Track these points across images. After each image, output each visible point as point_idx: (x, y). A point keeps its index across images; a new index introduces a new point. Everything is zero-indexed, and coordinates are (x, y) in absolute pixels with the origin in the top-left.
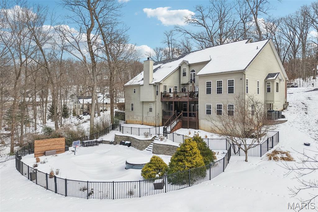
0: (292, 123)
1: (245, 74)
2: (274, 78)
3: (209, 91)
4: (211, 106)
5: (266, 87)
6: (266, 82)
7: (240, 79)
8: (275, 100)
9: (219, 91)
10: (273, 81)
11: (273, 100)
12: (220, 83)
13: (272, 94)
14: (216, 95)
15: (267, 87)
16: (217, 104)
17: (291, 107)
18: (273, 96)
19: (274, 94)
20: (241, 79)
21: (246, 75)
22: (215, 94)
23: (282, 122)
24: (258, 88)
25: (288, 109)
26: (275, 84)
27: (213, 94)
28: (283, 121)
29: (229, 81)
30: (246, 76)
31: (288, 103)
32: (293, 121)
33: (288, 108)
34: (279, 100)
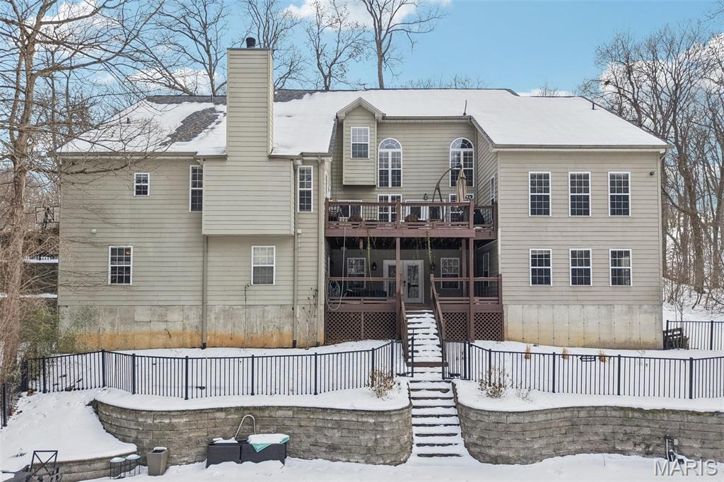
3: (540, 206)
4: (548, 256)
7: (647, 174)
9: (580, 206)
14: (570, 220)
16: (571, 250)
20: (651, 174)
22: (566, 215)
27: (556, 216)
29: (612, 175)
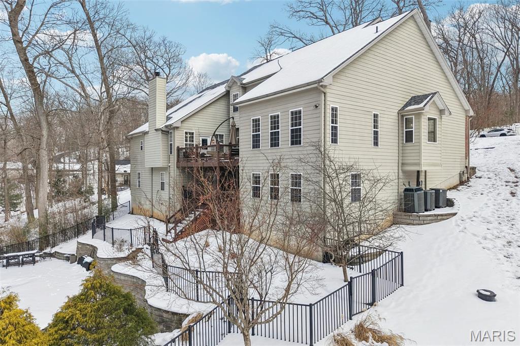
0: (468, 220)
1: (325, 93)
2: (422, 105)
4: (259, 177)
5: (403, 130)
6: (403, 116)
7: (313, 108)
8: (423, 161)
9: (275, 142)
10: (419, 114)
11: (417, 161)
12: (275, 121)
13: (418, 148)
14: (269, 151)
15: (405, 130)
16: (270, 173)
17: (480, 178)
18: (418, 151)
19: (420, 146)
20: (317, 107)
21: (328, 95)
22: (268, 148)
23: (439, 218)
24: (376, 133)
25: (470, 184)
26: (423, 120)
27: (263, 148)
28: (442, 215)
29: (292, 113)
30: (328, 99)
31: (474, 169)
32: (471, 215)
33: (473, 181)
34: (439, 162)
